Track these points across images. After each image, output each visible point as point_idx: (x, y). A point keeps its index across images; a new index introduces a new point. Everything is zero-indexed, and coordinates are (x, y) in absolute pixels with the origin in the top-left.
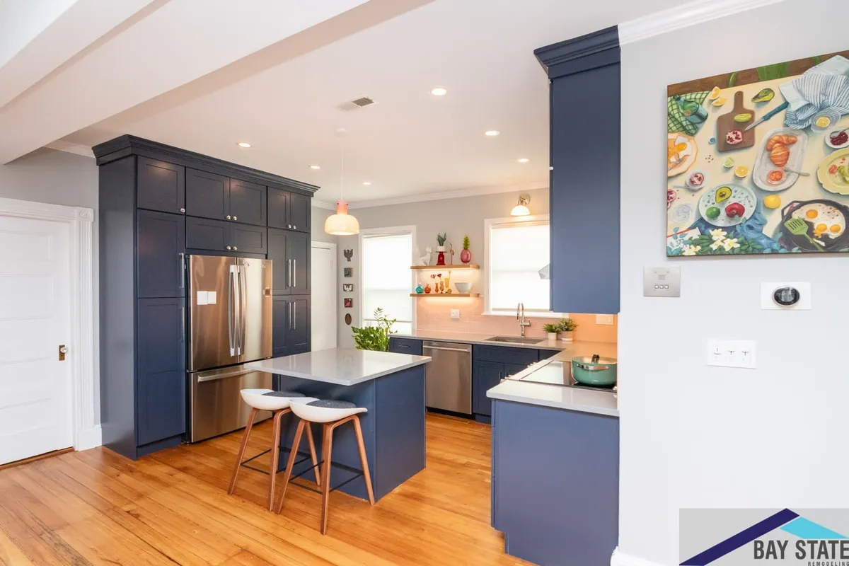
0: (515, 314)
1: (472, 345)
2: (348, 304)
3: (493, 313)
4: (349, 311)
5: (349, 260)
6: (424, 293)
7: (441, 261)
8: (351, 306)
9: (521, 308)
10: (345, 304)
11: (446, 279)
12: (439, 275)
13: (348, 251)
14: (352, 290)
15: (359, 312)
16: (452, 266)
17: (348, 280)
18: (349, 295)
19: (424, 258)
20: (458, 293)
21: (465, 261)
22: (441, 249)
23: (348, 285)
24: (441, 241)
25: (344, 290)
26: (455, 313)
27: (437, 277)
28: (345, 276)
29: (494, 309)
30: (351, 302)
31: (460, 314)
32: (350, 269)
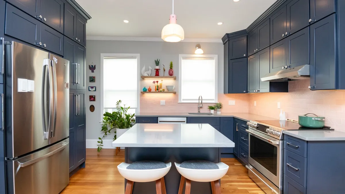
0: (197, 102)
1: (187, 117)
2: (92, 99)
3: (182, 102)
4: (92, 103)
5: (93, 72)
6: (148, 91)
7: (157, 74)
8: (94, 100)
9: (200, 98)
10: (90, 99)
11: (160, 84)
12: (157, 82)
13: (92, 66)
14: (95, 90)
15: (100, 104)
16: (164, 77)
17: (92, 84)
18: (92, 93)
19: (148, 72)
20: (167, 91)
21: (171, 75)
22: (157, 67)
23: (92, 87)
24: (157, 63)
25: (89, 90)
26: (163, 102)
27: (156, 83)
28: (90, 81)
29: (183, 100)
30: (94, 98)
31: (166, 103)
32: (94, 77)
